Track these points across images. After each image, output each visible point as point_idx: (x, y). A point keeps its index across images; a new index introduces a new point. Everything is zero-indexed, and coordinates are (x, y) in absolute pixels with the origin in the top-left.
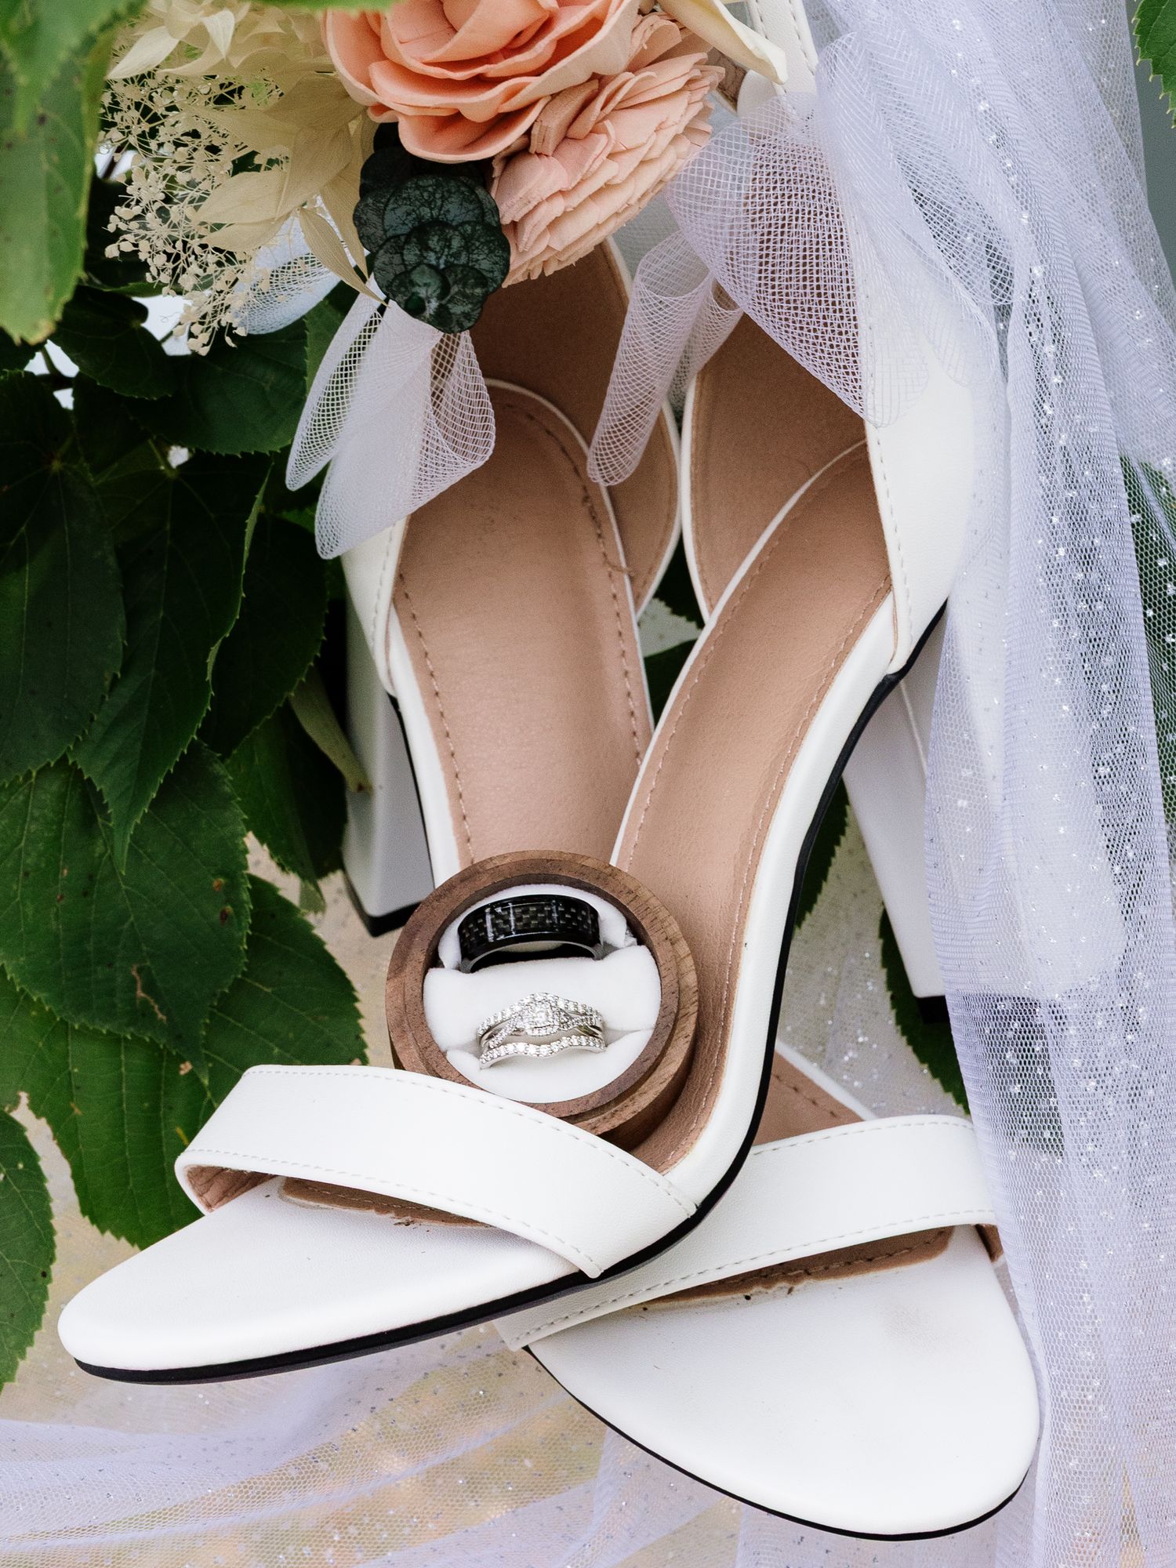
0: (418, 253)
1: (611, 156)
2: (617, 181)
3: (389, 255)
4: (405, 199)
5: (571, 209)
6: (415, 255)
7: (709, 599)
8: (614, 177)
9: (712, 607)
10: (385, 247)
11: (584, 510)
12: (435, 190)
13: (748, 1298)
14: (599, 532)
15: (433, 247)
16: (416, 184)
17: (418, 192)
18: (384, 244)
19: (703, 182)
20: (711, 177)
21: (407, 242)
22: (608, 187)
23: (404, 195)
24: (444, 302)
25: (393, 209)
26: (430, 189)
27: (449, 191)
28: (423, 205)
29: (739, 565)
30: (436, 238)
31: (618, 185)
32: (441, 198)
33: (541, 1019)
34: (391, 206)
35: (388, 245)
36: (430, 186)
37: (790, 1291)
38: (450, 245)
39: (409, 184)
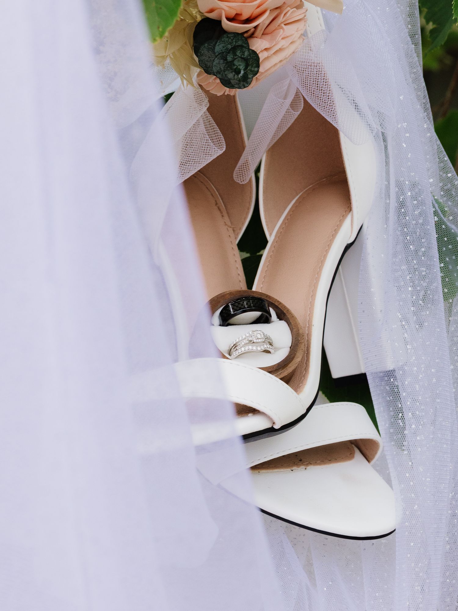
0: (232, 57)
1: (283, 39)
2: (284, 47)
3: (219, 60)
4: (223, 41)
5: (270, 55)
6: (231, 58)
7: (269, 231)
8: (282, 46)
9: (271, 234)
10: (218, 57)
11: (216, 207)
12: (233, 38)
13: (292, 470)
14: (222, 215)
15: (238, 55)
16: (227, 35)
17: (227, 39)
18: (217, 56)
19: (307, 53)
20: (307, 54)
21: (229, 53)
22: (280, 50)
23: (223, 40)
24: (245, 71)
25: (219, 45)
26: (232, 38)
27: (238, 39)
28: (229, 44)
29: (278, 221)
30: (239, 51)
31: (285, 48)
32: (235, 42)
33: (259, 336)
34: (218, 44)
35: (219, 56)
36: (232, 37)
37: (306, 469)
38: (244, 54)
39: (225, 36)
